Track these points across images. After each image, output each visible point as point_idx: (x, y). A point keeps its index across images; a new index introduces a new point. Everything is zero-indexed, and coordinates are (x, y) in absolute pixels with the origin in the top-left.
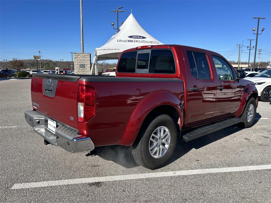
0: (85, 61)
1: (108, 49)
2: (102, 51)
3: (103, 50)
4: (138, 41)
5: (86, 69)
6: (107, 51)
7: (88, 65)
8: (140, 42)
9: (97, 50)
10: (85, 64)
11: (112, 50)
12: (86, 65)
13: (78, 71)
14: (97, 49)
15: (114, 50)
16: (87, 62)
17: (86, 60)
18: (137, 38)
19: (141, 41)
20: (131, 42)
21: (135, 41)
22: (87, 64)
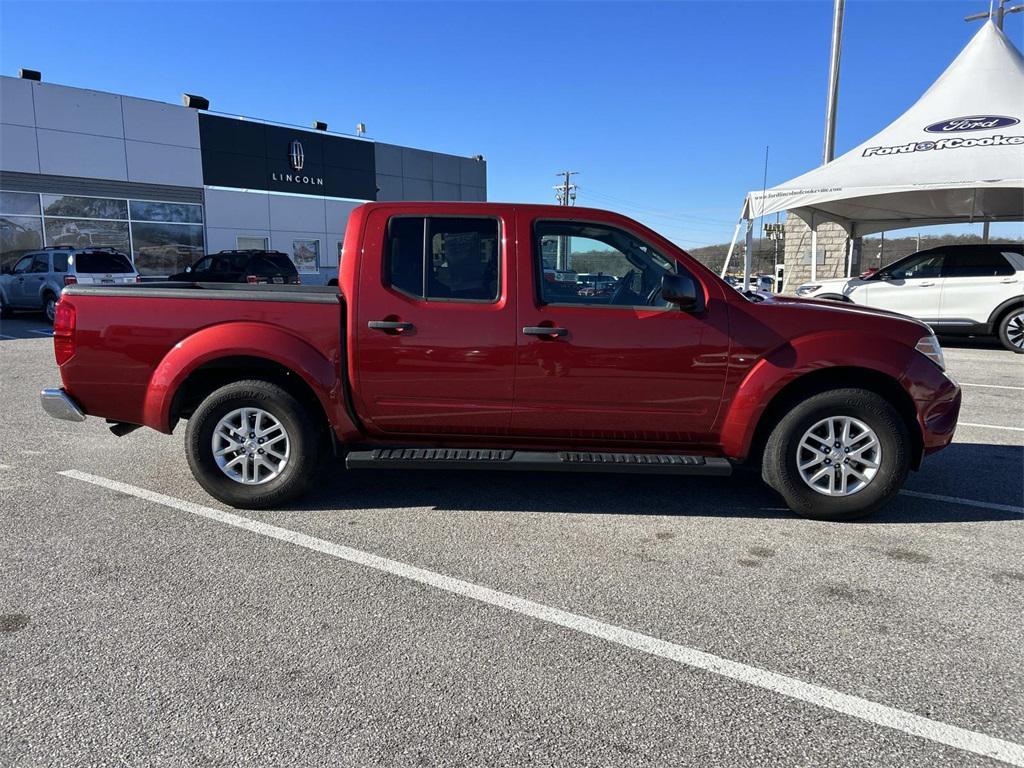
0: (825, 237)
1: (792, 194)
2: (772, 199)
3: (776, 198)
4: (965, 143)
5: (828, 268)
6: (788, 200)
7: (836, 254)
8: (974, 142)
9: (754, 200)
10: (827, 248)
11: (812, 192)
12: (828, 254)
13: (797, 278)
14: (753, 194)
15: (818, 193)
16: (837, 241)
17: (830, 234)
18: (969, 129)
19: (981, 142)
20: (927, 149)
21: (949, 144)
22: (833, 247)
